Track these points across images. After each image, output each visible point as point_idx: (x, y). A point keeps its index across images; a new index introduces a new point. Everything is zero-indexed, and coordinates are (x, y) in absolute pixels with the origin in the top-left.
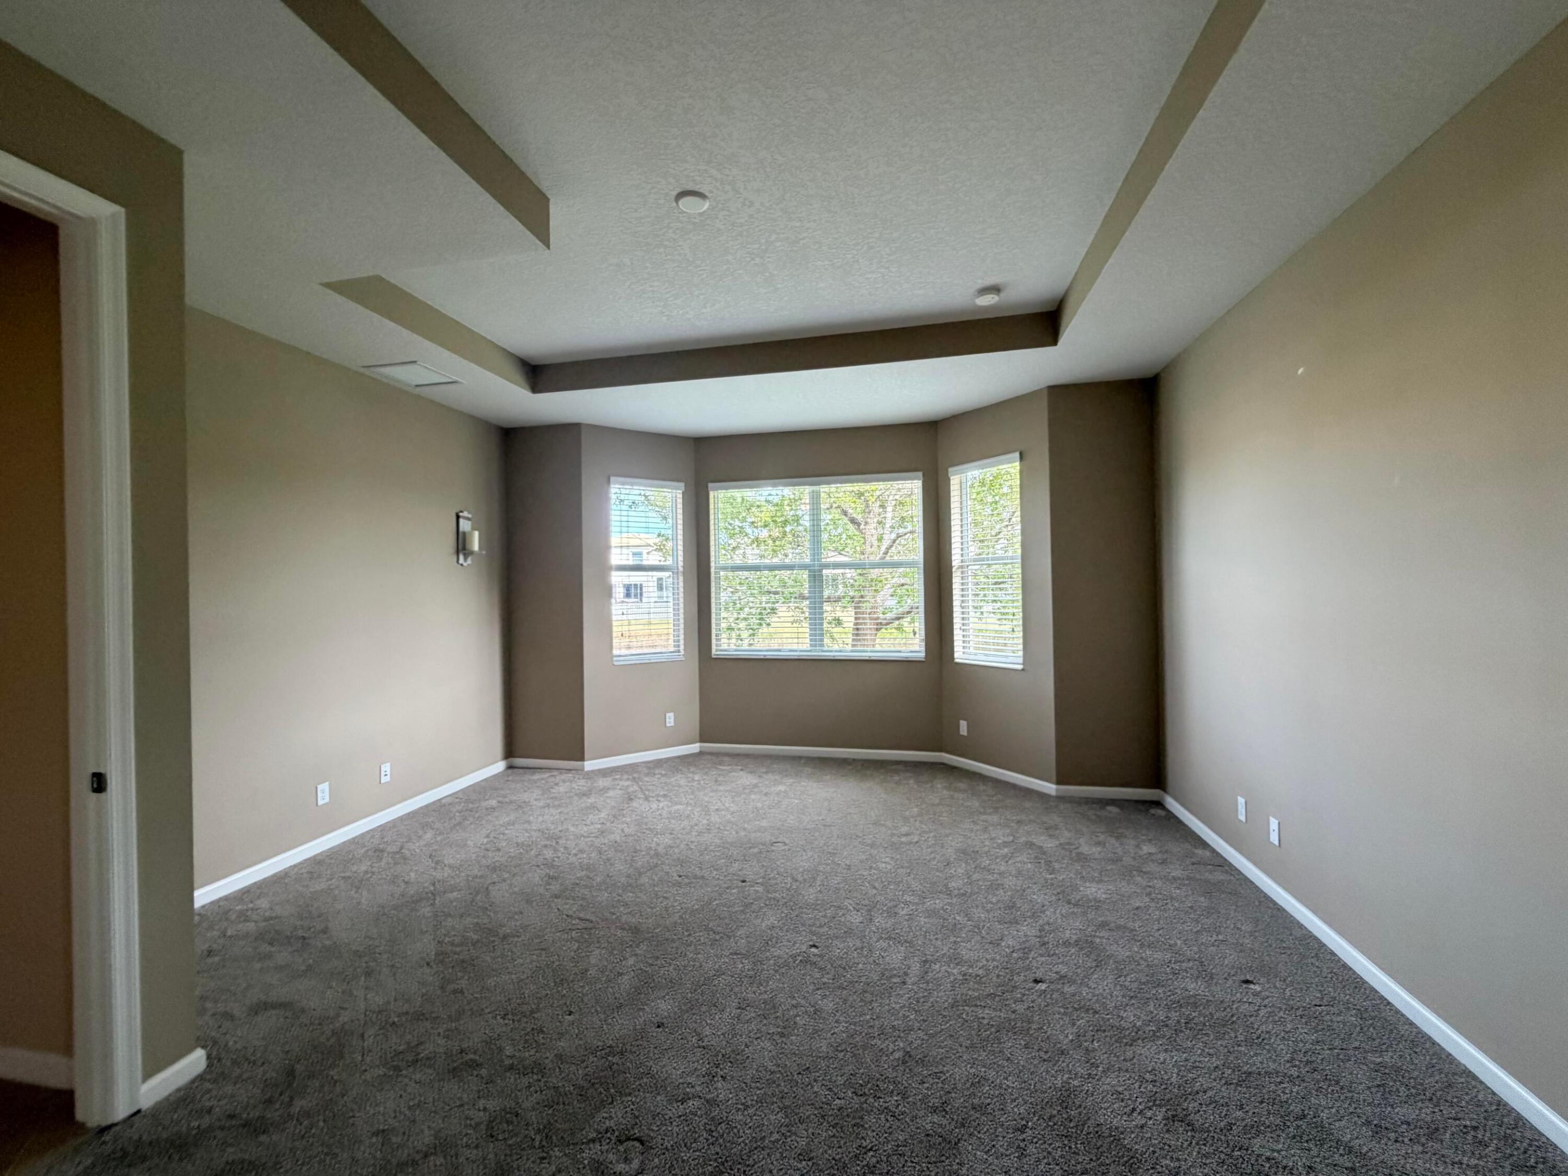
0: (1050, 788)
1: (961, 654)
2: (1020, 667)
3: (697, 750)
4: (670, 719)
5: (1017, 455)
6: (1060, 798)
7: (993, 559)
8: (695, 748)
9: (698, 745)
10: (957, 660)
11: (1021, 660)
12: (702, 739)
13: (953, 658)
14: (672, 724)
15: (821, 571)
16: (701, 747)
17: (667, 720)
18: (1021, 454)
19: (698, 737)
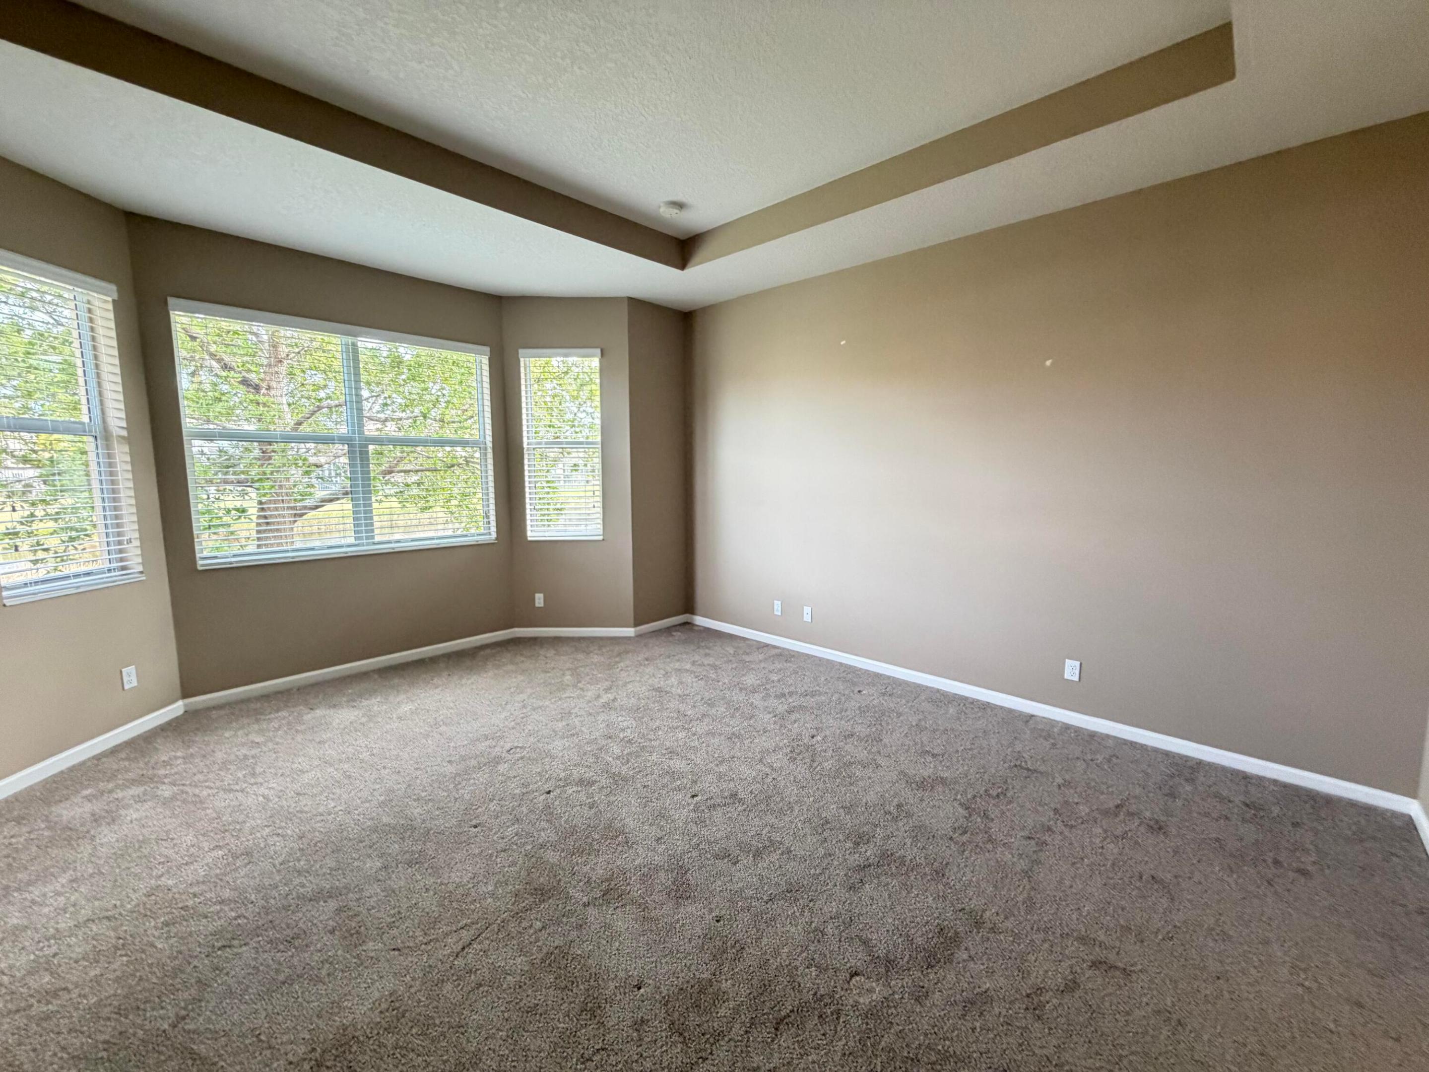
0: (630, 632)
1: (535, 531)
2: (601, 538)
3: (181, 712)
4: (130, 677)
5: (598, 351)
6: (640, 636)
7: (567, 443)
8: (177, 708)
9: (180, 703)
10: (529, 539)
11: (601, 532)
12: (185, 695)
13: (526, 537)
14: (135, 683)
15: (366, 446)
16: (185, 705)
17: (125, 679)
18: (602, 351)
19: (178, 691)
